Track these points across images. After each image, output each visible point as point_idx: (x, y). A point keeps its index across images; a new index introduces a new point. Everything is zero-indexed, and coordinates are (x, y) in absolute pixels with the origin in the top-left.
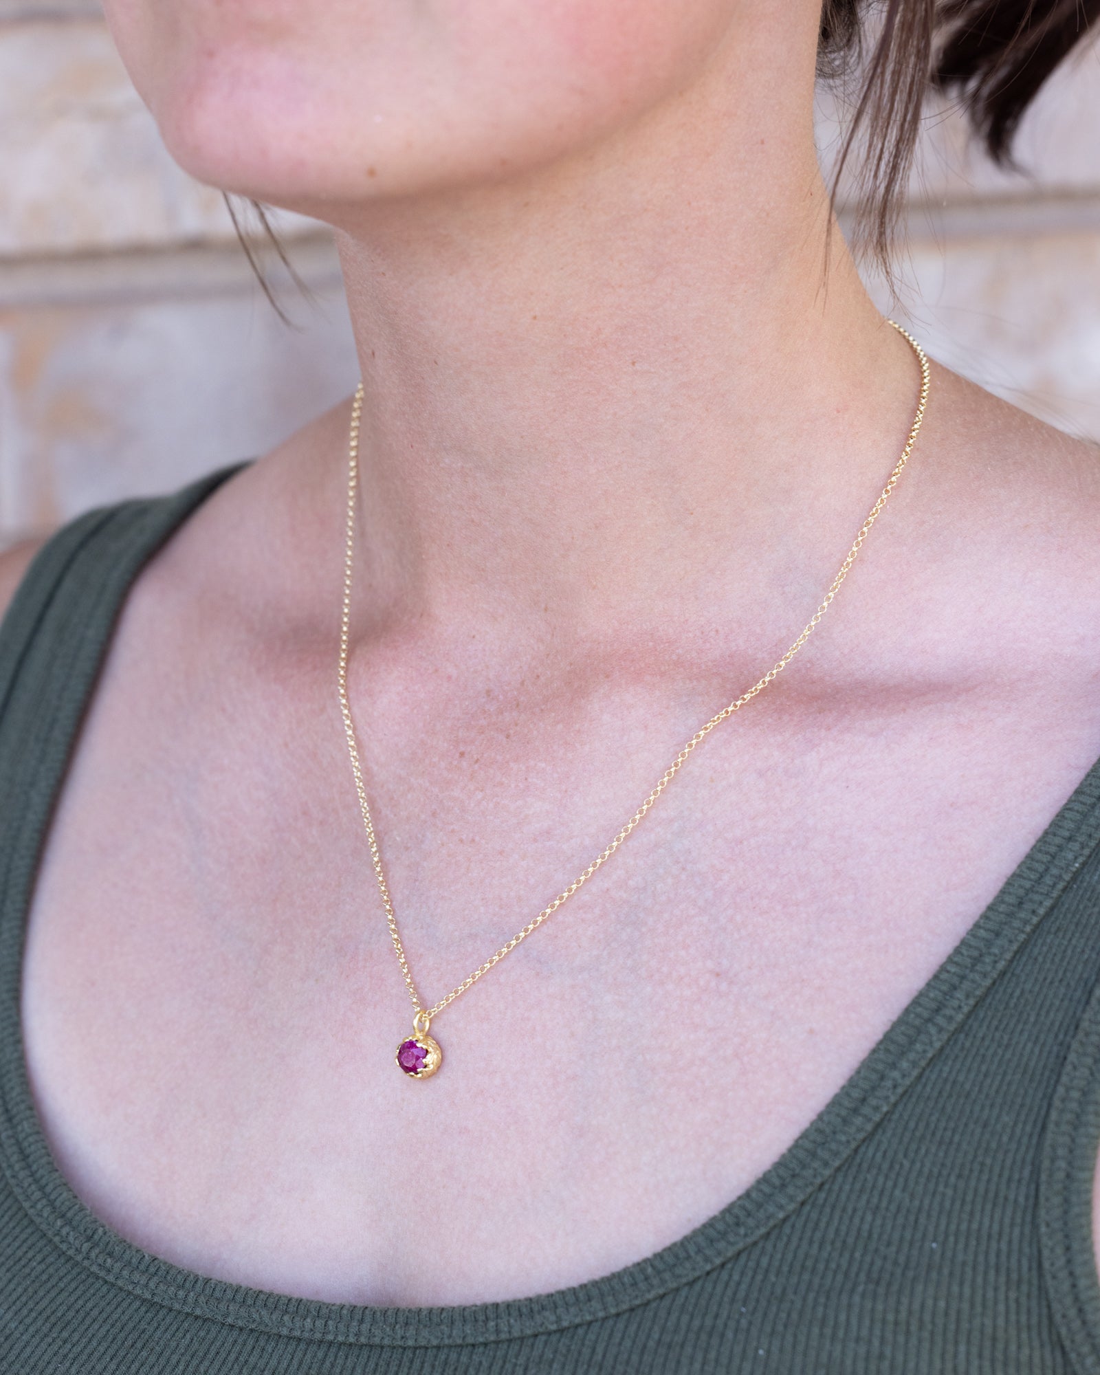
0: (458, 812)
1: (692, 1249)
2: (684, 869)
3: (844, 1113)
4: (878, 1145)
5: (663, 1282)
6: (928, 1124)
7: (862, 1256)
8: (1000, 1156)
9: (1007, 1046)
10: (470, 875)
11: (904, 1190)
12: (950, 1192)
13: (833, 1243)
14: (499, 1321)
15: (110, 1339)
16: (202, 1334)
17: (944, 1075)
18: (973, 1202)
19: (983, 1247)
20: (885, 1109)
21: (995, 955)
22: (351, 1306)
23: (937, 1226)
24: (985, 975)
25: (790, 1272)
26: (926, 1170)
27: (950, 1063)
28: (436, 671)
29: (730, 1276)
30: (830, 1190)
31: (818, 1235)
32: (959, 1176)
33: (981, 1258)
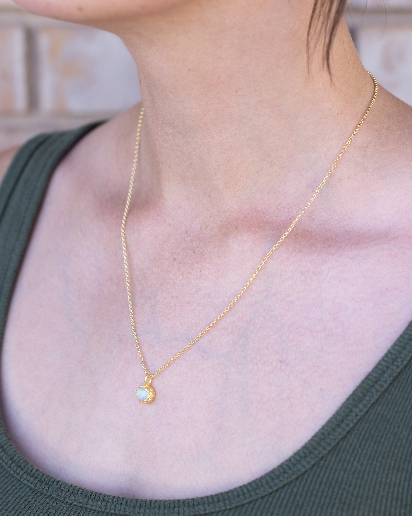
0: (172, 284)
1: (264, 482)
2: (267, 314)
3: (333, 426)
4: (348, 441)
5: (251, 496)
6: (370, 433)
7: (338, 490)
8: (401, 450)
9: (407, 399)
10: (175, 312)
11: (358, 462)
12: (378, 465)
13: (325, 484)
14: (180, 508)
15: (15, 504)
16: (54, 505)
17: (378, 411)
18: (389, 469)
19: (391, 490)
20: (351, 425)
21: (403, 358)
22: (118, 497)
23: (372, 478)
24: (398, 367)
25: (306, 495)
26: (369, 453)
27: (381, 406)
28: (164, 221)
29: (280, 495)
30: (326, 460)
31: (319, 480)
32: (383, 457)
33: (390, 495)
